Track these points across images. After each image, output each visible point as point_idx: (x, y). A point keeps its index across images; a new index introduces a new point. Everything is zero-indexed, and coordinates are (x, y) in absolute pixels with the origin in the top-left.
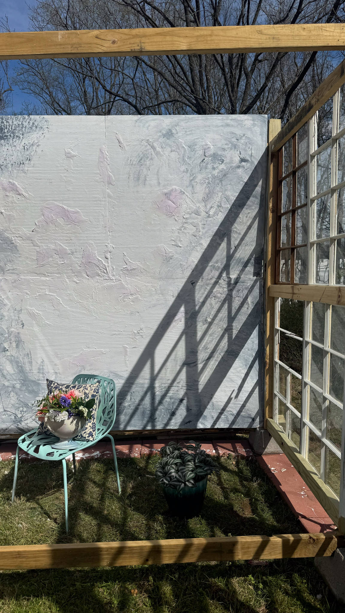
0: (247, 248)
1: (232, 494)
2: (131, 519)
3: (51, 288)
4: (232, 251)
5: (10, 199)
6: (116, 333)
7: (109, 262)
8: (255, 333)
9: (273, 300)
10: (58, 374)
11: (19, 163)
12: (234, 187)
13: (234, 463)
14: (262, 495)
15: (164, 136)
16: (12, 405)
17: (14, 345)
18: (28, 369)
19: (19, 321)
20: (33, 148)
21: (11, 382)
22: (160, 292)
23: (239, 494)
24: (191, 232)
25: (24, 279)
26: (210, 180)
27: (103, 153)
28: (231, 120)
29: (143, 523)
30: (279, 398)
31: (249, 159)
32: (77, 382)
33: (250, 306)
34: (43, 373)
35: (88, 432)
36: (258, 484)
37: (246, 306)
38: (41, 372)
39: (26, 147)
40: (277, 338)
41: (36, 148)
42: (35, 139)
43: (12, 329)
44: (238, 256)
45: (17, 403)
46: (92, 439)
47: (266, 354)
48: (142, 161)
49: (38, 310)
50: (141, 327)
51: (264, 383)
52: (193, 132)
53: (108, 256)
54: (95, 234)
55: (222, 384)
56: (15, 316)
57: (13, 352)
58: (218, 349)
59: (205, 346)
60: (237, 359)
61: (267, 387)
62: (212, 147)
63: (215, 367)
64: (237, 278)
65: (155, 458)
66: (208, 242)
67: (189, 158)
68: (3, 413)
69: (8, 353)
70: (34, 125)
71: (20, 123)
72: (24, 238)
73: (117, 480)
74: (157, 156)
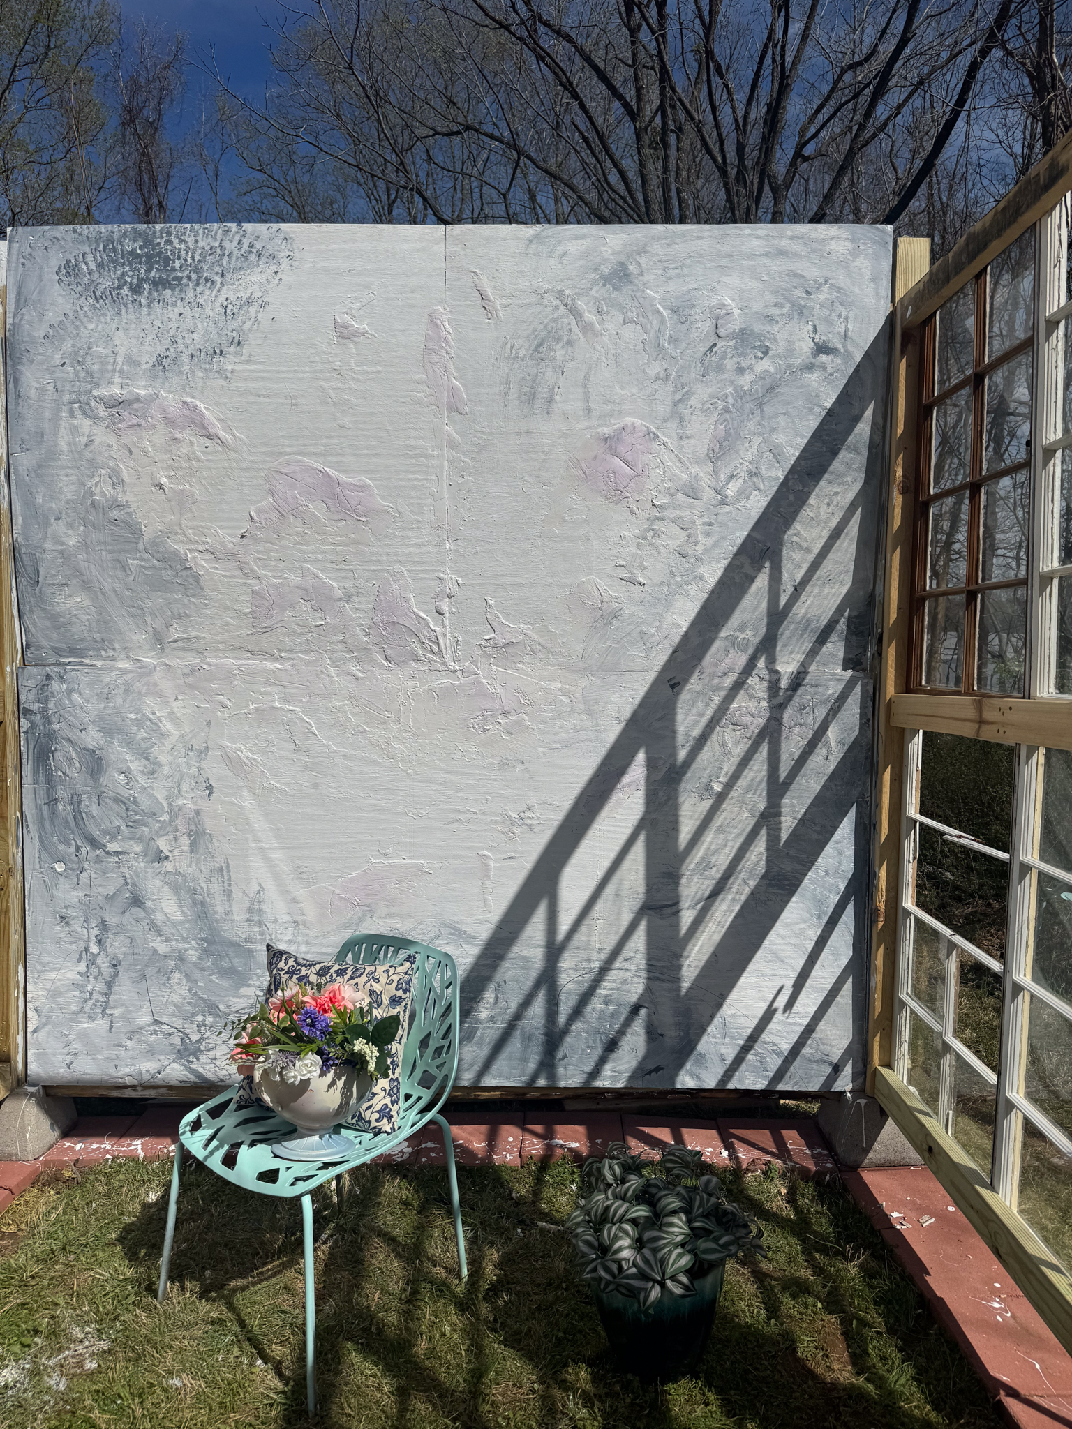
0: (826, 591)
1: (787, 1302)
2: (497, 1373)
3: (288, 691)
4: (783, 600)
5: (185, 449)
6: (461, 817)
7: (447, 623)
8: (847, 828)
9: (901, 738)
10: (301, 927)
11: (211, 353)
12: (797, 421)
13: (784, 1191)
14: (876, 1303)
15: (606, 280)
16: (175, 1005)
17: (185, 843)
18: (220, 910)
19: (201, 779)
20: (248, 312)
21: (174, 943)
22: (582, 707)
23: (810, 1300)
24: (673, 544)
25: (216, 665)
26: (731, 400)
27: (436, 326)
28: (792, 238)
29: (532, 1391)
30: (912, 1012)
31: (840, 346)
32: (350, 955)
33: (835, 750)
34: (260, 923)
35: (378, 1108)
36: (861, 1267)
37: (821, 751)
38: (256, 918)
39: (230, 307)
40: (911, 844)
41: (257, 312)
42: (256, 287)
43: (181, 802)
44: (803, 611)
45: (189, 1003)
46: (387, 1128)
47: (877, 887)
48: (544, 350)
49: (252, 751)
50: (529, 802)
51: (869, 968)
52: (685, 270)
53: (445, 606)
54: (410, 546)
55: (751, 967)
56: (189, 766)
57: (180, 862)
58: (739, 868)
59: (703, 858)
60: (794, 899)
61: (877, 980)
62: (737, 312)
63: (730, 919)
64: (798, 673)
65: (561, 1170)
66: (719, 573)
67: (674, 341)
68: (152, 1028)
69: (169, 866)
70: (254, 250)
71: (217, 244)
72: (218, 554)
73: (455, 1236)
74: (584, 334)
